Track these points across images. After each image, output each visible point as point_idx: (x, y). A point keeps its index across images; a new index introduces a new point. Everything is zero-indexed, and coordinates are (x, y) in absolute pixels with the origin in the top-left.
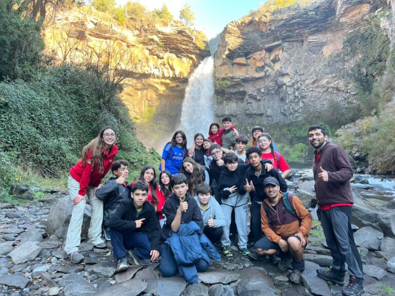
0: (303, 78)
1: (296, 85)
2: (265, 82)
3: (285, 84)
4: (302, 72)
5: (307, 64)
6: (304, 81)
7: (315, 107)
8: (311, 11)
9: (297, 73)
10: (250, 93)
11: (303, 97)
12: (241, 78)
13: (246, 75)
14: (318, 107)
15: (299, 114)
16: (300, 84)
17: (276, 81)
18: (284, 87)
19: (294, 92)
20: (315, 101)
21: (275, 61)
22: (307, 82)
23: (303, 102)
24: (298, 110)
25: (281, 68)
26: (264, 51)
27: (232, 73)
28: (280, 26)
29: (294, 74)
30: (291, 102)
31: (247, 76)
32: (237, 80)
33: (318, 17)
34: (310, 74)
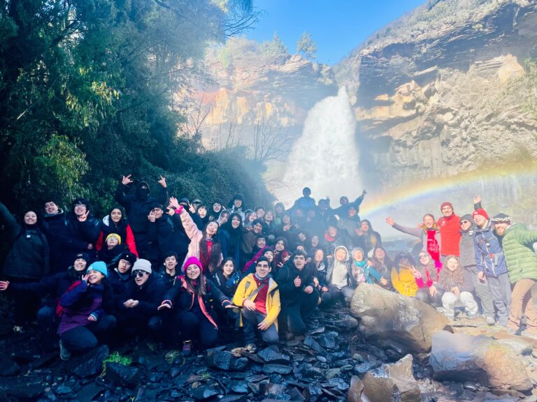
0: (473, 112)
1: (463, 123)
2: (416, 122)
3: (446, 123)
4: (469, 105)
5: (477, 94)
6: (474, 117)
7: (492, 151)
8: (477, 23)
9: (463, 106)
10: (397, 138)
11: (473, 139)
12: (384, 119)
13: (390, 114)
14: (497, 151)
15: (470, 162)
16: (469, 121)
17: (434, 120)
18: (446, 127)
19: (461, 133)
20: (492, 142)
21: (429, 94)
22: (479, 117)
23: (475, 146)
24: (467, 157)
25: (439, 102)
26: (413, 82)
27: (370, 114)
28: (434, 47)
29: (459, 108)
30: (457, 146)
31: (392, 117)
32: (377, 123)
33: (486, 30)
34: (482, 106)
